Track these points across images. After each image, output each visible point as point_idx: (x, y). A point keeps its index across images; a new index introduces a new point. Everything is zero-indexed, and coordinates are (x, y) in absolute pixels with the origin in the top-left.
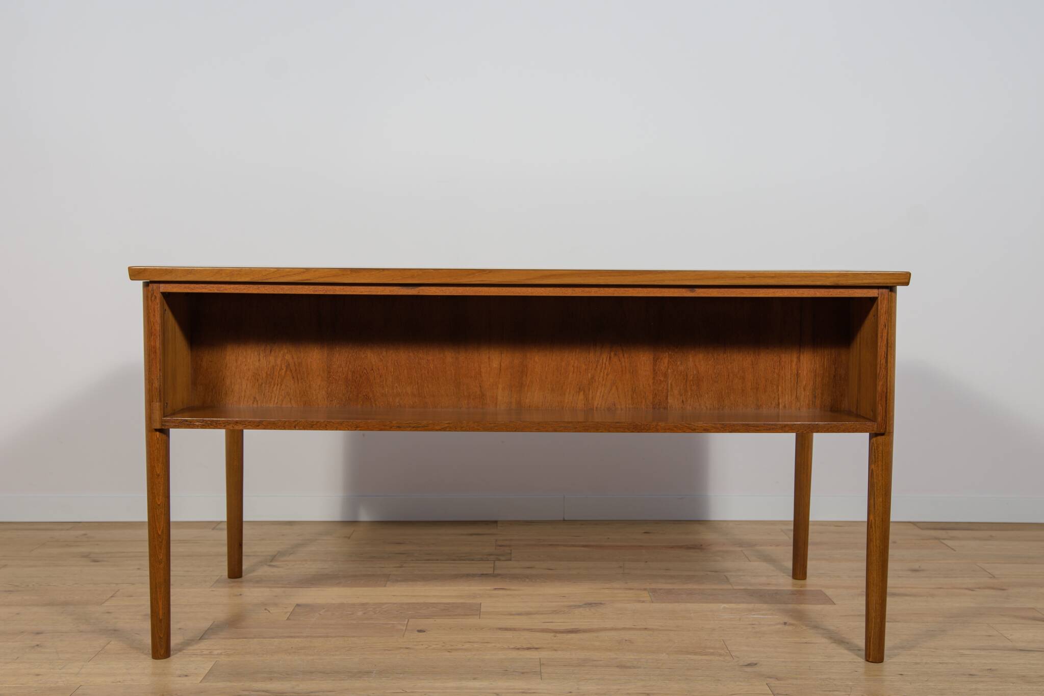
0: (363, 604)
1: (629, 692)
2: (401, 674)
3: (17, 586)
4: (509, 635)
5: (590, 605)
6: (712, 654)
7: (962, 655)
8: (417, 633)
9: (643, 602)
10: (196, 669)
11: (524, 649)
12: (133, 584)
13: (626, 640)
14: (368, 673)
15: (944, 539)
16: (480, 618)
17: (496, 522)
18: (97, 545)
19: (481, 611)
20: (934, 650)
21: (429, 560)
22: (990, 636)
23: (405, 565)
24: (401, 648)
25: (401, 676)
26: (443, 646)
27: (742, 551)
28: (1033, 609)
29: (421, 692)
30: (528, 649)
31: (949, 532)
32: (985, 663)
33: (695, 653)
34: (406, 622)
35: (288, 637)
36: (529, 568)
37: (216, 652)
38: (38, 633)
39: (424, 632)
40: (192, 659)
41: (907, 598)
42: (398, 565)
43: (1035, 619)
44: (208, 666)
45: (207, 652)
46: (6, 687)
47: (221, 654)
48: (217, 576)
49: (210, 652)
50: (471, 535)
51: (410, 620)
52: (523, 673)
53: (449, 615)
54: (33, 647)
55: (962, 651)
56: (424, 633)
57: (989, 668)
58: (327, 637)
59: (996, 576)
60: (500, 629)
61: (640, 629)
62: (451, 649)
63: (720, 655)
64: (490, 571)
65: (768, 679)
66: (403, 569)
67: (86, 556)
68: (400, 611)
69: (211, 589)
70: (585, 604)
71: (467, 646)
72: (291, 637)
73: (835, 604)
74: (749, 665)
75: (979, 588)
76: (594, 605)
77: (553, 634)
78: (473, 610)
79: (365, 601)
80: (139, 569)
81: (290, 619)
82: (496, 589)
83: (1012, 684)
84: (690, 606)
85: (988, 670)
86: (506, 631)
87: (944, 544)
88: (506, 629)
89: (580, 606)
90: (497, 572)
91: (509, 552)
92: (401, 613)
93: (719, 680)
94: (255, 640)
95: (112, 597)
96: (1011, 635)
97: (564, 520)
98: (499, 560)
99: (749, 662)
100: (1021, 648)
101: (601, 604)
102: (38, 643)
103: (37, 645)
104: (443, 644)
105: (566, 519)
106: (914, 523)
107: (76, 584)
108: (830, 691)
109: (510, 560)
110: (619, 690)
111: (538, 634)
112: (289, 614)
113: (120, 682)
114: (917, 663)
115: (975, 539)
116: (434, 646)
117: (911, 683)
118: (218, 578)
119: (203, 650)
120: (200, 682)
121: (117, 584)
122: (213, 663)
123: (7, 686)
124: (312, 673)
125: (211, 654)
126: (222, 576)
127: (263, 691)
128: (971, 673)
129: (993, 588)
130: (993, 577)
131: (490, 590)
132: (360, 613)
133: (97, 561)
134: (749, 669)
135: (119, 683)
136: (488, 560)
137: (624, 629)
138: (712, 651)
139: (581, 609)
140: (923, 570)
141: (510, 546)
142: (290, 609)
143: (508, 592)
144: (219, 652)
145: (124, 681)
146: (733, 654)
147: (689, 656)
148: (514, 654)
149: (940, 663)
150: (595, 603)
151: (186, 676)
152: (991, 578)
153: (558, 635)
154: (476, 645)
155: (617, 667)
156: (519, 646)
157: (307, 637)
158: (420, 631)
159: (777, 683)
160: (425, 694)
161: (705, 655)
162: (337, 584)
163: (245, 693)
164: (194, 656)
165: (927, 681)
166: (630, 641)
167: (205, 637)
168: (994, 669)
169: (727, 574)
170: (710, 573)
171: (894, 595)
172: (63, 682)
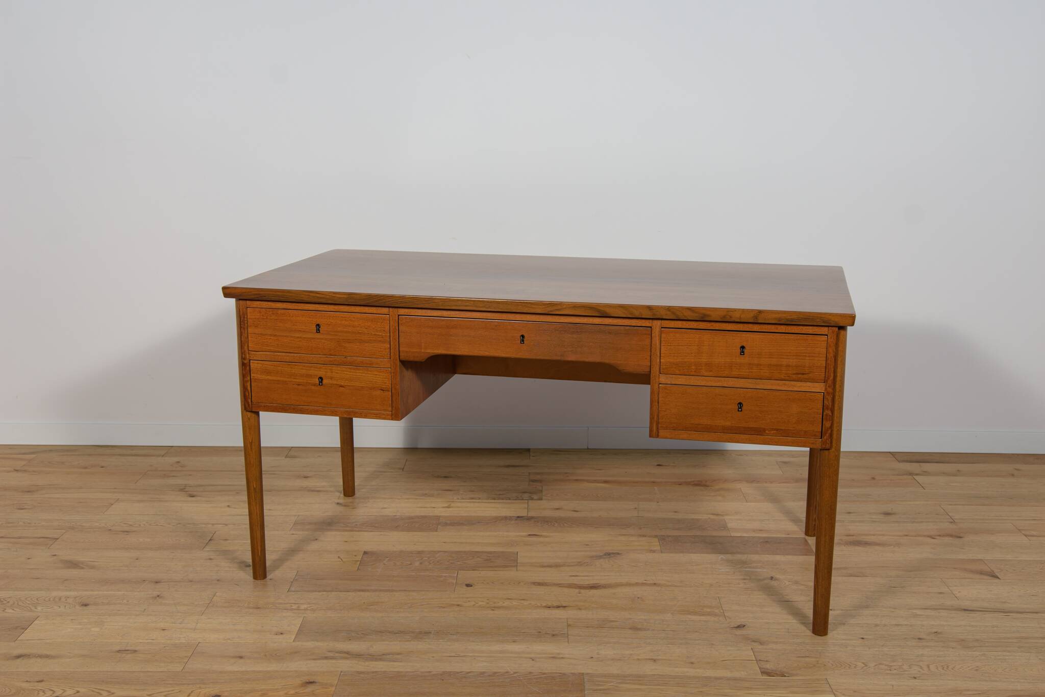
0: (419, 553)
1: (639, 658)
2: (454, 635)
3: (131, 525)
4: (541, 590)
5: (609, 555)
6: (709, 614)
7: (916, 616)
8: (465, 587)
9: (654, 551)
10: (289, 626)
11: (553, 607)
12: (226, 525)
13: (638, 598)
14: (428, 633)
15: (917, 475)
16: (517, 570)
17: (528, 450)
18: (190, 475)
19: (518, 562)
20: (893, 610)
21: (473, 498)
22: (941, 593)
23: (453, 505)
24: (453, 605)
25: (455, 637)
26: (488, 603)
27: (740, 488)
29: (471, 656)
30: (558, 607)
31: (923, 464)
32: (933, 625)
33: (695, 613)
34: (456, 575)
35: (360, 591)
36: (557, 509)
37: (303, 607)
38: (157, 582)
39: (471, 586)
40: (284, 615)
41: (877, 547)
42: (446, 505)
43: (982, 573)
44: (298, 622)
45: (295, 607)
46: (141, 643)
47: (307, 609)
48: (295, 515)
49: (298, 607)
50: (508, 466)
51: (459, 571)
52: (553, 635)
53: (491, 567)
54: (156, 598)
55: (914, 611)
56: (472, 588)
57: (935, 630)
58: (392, 591)
59: (956, 521)
60: (534, 583)
61: (650, 585)
62: (494, 607)
63: (716, 615)
64: (524, 513)
65: (753, 643)
66: (451, 509)
67: (183, 489)
68: (451, 561)
69: (291, 533)
70: (605, 555)
71: (507, 603)
72: (363, 591)
74: (739, 627)
75: (940, 536)
76: (612, 555)
77: (577, 590)
78: (509, 561)
79: (420, 549)
80: (228, 506)
81: (360, 570)
82: (529, 535)
83: (951, 650)
84: (695, 557)
85: (934, 633)
86: (539, 586)
87: (916, 480)
88: (540, 584)
89: (600, 557)
90: (531, 514)
91: (541, 488)
92: (452, 563)
93: (712, 644)
94: (333, 593)
95: (210, 540)
96: (959, 592)
97: (588, 449)
98: (532, 499)
99: (739, 624)
100: (965, 608)
101: (618, 554)
102: (158, 593)
103: (158, 596)
104: (488, 602)
105: (589, 448)
106: (893, 454)
107: (180, 523)
108: (803, 657)
109: (542, 499)
110: (631, 654)
111: (566, 590)
112: (359, 562)
113: (229, 639)
114: (876, 625)
115: (945, 474)
116: (481, 603)
117: (869, 648)
118: (296, 518)
119: (292, 605)
120: (294, 641)
121: (213, 524)
122: (301, 619)
123: (141, 641)
124: (382, 632)
125: (298, 609)
126: (299, 515)
127: (345, 653)
128: (921, 637)
129: (951, 536)
130: (953, 522)
131: (524, 537)
132: (417, 564)
133: (193, 496)
134: (739, 632)
135: (229, 641)
136: (523, 500)
137: (637, 584)
138: (709, 609)
139: (602, 560)
140: (894, 513)
141: (540, 481)
142: (359, 558)
143: (541, 539)
144: (306, 606)
145: (233, 637)
146: (726, 613)
147: (689, 616)
148: (547, 613)
149: (896, 625)
150: (613, 553)
151: (282, 634)
152: (951, 522)
153: (582, 591)
154: (515, 603)
155: (630, 629)
156: (550, 604)
157: (375, 591)
158: (468, 585)
159: (760, 647)
160: (475, 659)
161: (703, 615)
162: (396, 528)
163: (331, 654)
164: (285, 611)
165: (882, 646)
166: (641, 598)
167: (293, 589)
168: (939, 631)
169: (726, 518)
170: (712, 517)
171: (866, 544)
172: (185, 637)
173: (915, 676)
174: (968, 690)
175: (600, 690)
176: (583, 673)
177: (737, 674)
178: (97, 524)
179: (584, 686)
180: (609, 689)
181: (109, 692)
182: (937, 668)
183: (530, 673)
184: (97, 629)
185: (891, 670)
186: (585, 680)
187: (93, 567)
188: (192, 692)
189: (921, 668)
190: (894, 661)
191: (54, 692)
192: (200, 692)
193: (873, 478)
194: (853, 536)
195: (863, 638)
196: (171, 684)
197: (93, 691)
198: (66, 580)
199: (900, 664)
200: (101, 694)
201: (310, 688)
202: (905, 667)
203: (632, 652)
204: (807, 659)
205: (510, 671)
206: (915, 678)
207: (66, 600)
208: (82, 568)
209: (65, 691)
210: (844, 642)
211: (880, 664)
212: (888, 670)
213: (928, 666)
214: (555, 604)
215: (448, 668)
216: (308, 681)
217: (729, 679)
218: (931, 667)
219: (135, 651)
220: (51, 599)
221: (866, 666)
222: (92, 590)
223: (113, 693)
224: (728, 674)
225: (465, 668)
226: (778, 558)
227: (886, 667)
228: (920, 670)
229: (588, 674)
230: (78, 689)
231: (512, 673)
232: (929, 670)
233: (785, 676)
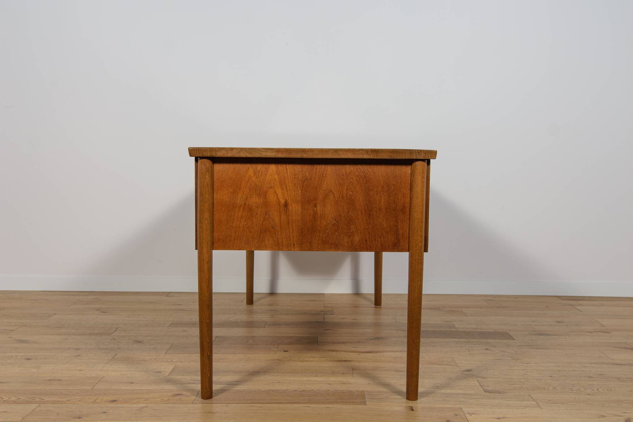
0: (253, 337)
3: (63, 325)
4: (334, 354)
6: (447, 365)
8: (283, 352)
10: (165, 369)
12: (126, 325)
14: (259, 372)
15: (575, 305)
16: (317, 345)
17: (323, 294)
18: (104, 304)
19: (318, 341)
20: (570, 364)
21: (287, 314)
22: (600, 357)
24: (275, 360)
25: (277, 374)
26: (299, 359)
27: (462, 311)
28: (625, 343)
29: (288, 383)
31: (578, 301)
32: (597, 370)
33: (438, 364)
34: (277, 346)
36: (343, 318)
37: (174, 360)
38: (78, 349)
39: (287, 351)
40: (162, 364)
41: (554, 336)
42: (270, 317)
43: (625, 348)
44: (171, 367)
45: (169, 360)
47: (177, 361)
48: (171, 321)
49: (172, 360)
50: (310, 300)
51: (279, 345)
52: (343, 373)
53: (301, 343)
54: (76, 356)
55: (585, 365)
57: (600, 373)
58: (234, 353)
59: (604, 325)
60: (329, 350)
62: (303, 361)
63: (451, 365)
64: (321, 320)
65: (478, 378)
66: (273, 318)
67: (98, 310)
68: (274, 340)
69: (168, 328)
70: (375, 338)
71: (311, 359)
73: (514, 339)
74: (468, 371)
75: (595, 332)
77: (358, 354)
78: (314, 340)
79: (253, 335)
82: (325, 329)
83: (612, 382)
85: (599, 374)
87: (576, 308)
88: (333, 351)
89: (372, 339)
90: (326, 320)
91: (332, 310)
93: (450, 378)
95: (115, 331)
96: (612, 356)
98: (326, 314)
99: (466, 369)
101: (384, 338)
102: (78, 354)
103: (78, 355)
106: (558, 297)
107: (95, 324)
108: (512, 385)
109: (333, 314)
110: (396, 382)
111: (350, 354)
113: (124, 375)
114: (559, 371)
115: (593, 305)
116: (293, 359)
117: (556, 381)
118: (171, 322)
120: (168, 375)
121: (117, 324)
122: (174, 365)
123: (65, 375)
124: (228, 372)
125: (172, 361)
126: (173, 321)
128: (590, 376)
129: (602, 332)
131: (322, 330)
132: (251, 341)
133: (105, 312)
134: (467, 373)
135: (124, 376)
136: (320, 314)
138: (446, 363)
140: (564, 322)
141: (332, 307)
143: (333, 331)
144: (176, 360)
145: (127, 374)
146: (458, 365)
147: (433, 366)
148: (338, 364)
149: (573, 371)
150: (380, 338)
151: (160, 372)
152: (601, 326)
153: (361, 354)
154: (316, 359)
155: (394, 371)
156: (340, 359)
157: (223, 353)
158: (285, 351)
159: (483, 380)
160: (290, 384)
161: (443, 365)
162: (238, 326)
163: (193, 382)
164: (163, 362)
165: (565, 380)
166: (401, 357)
167: (168, 352)
168: (602, 373)
169: (454, 323)
170: (444, 322)
171: (547, 335)
172: (94, 374)
173: (590, 394)
174: (627, 400)
175: (376, 398)
176: (364, 391)
177: (468, 392)
178: (41, 324)
179: (365, 397)
180: (382, 398)
181: (41, 399)
182: (604, 390)
183: (328, 390)
184: (35, 370)
185: (572, 391)
186: (365, 394)
187: (35, 343)
188: (97, 399)
189: (593, 390)
190: (574, 387)
191: (3, 399)
192: (103, 399)
193: (547, 307)
194: (537, 331)
195: (551, 376)
196: (83, 395)
197: (30, 398)
198: (17, 348)
199: (578, 388)
200: (35, 400)
201: (179, 397)
202: (582, 389)
203: (396, 381)
204: (515, 386)
205: (314, 389)
206: (590, 395)
207: (16, 357)
208: (29, 343)
209: (10, 398)
210: (539, 378)
211: (565, 388)
212: (570, 391)
213: (598, 389)
214: (343, 360)
215: (271, 388)
216: (176, 394)
217: (463, 394)
218: (600, 390)
219: (60, 380)
220: (6, 357)
221: (555, 389)
222: (34, 353)
223: (43, 399)
224: (462, 392)
225: (284, 388)
226: (489, 340)
227: (570, 390)
228: (592, 391)
229: (367, 391)
230: (19, 397)
231: (316, 390)
232: (599, 391)
233: (501, 393)
